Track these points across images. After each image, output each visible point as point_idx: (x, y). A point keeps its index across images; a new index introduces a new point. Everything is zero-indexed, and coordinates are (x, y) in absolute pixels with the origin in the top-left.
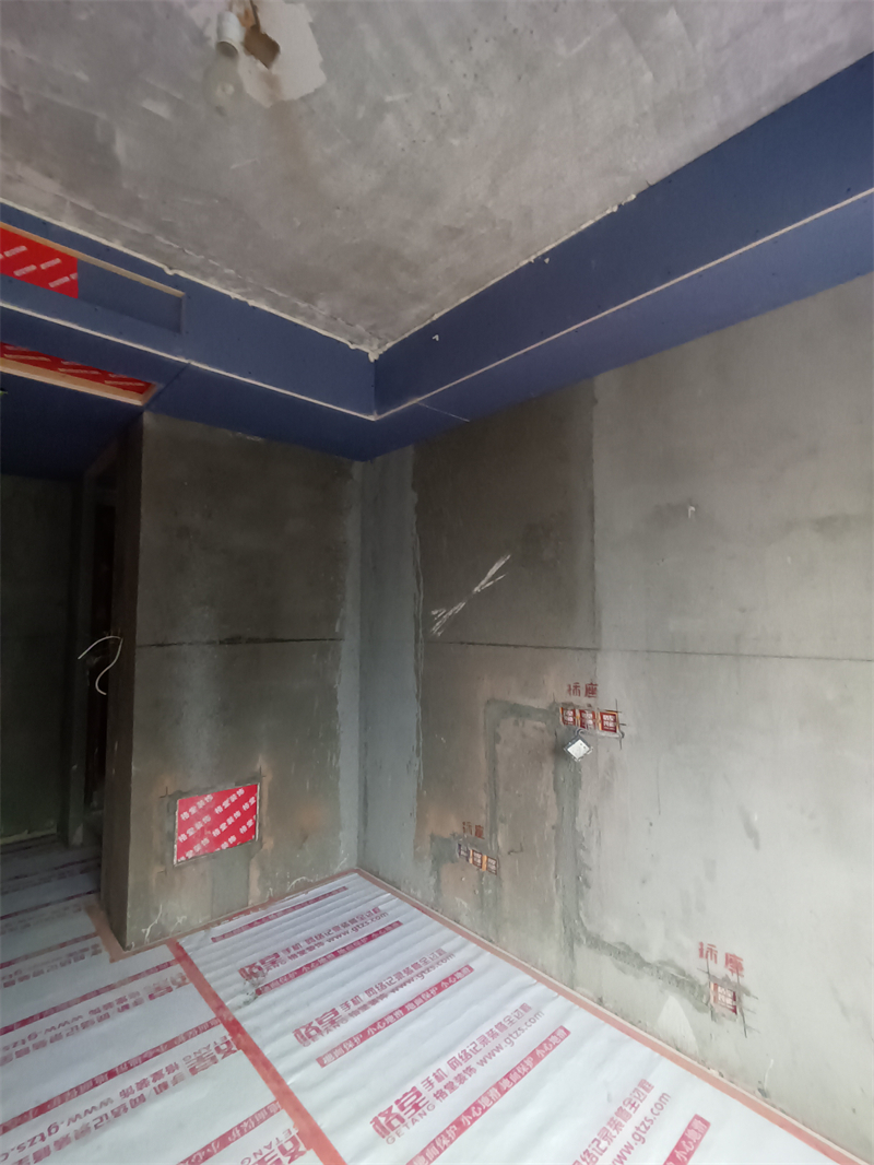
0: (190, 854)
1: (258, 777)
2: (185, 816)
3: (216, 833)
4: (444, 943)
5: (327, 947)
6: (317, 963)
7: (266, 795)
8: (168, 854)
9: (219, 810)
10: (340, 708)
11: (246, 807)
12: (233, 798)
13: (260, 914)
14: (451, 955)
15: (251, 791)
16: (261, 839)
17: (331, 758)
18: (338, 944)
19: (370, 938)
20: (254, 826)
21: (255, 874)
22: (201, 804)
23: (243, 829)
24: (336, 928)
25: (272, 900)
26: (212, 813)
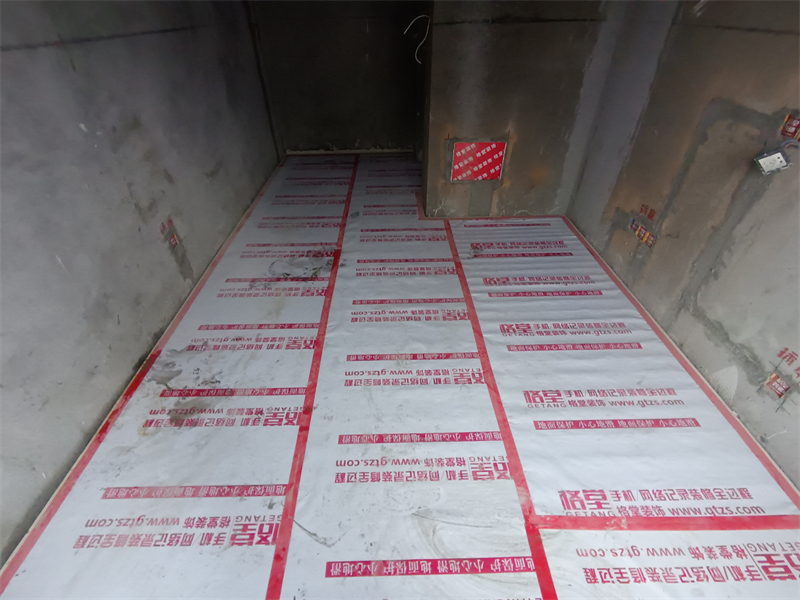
0: (460, 178)
1: (506, 138)
2: (458, 154)
3: (476, 169)
4: (592, 274)
5: (521, 250)
6: (511, 255)
7: (510, 151)
8: (448, 174)
9: (479, 155)
11: (496, 156)
12: (489, 149)
13: (493, 222)
14: (593, 282)
15: (500, 147)
16: (502, 180)
18: (527, 251)
19: (548, 255)
20: (500, 170)
21: (496, 200)
22: (468, 149)
23: (492, 171)
24: (531, 243)
25: (503, 217)
26: (474, 156)
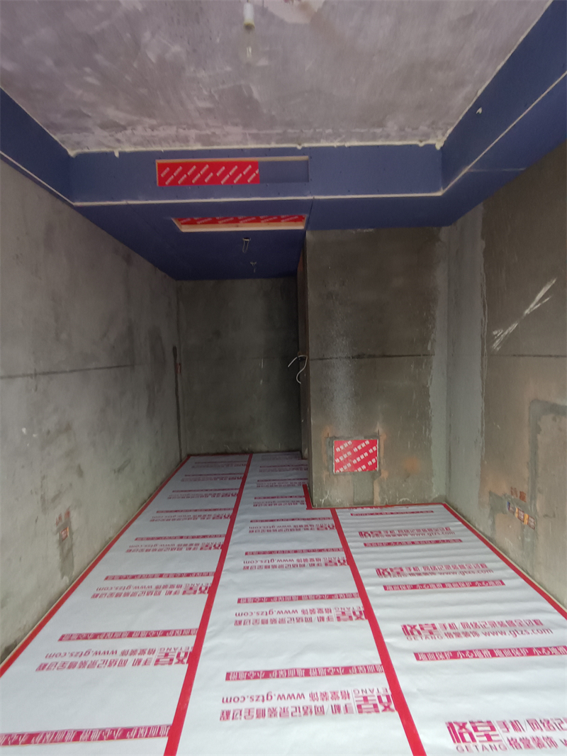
0: (341, 470)
1: (377, 436)
2: (338, 450)
3: (355, 462)
4: (488, 562)
5: (409, 538)
6: (400, 543)
7: (382, 446)
8: (330, 467)
9: (355, 450)
10: (431, 400)
11: (371, 451)
12: (363, 445)
13: (378, 510)
14: (490, 571)
15: (373, 444)
16: (380, 470)
17: (426, 431)
18: (415, 538)
19: (437, 542)
20: (376, 463)
21: (377, 489)
22: (346, 445)
23: (370, 463)
24: (419, 530)
25: (387, 506)
26: (352, 451)
